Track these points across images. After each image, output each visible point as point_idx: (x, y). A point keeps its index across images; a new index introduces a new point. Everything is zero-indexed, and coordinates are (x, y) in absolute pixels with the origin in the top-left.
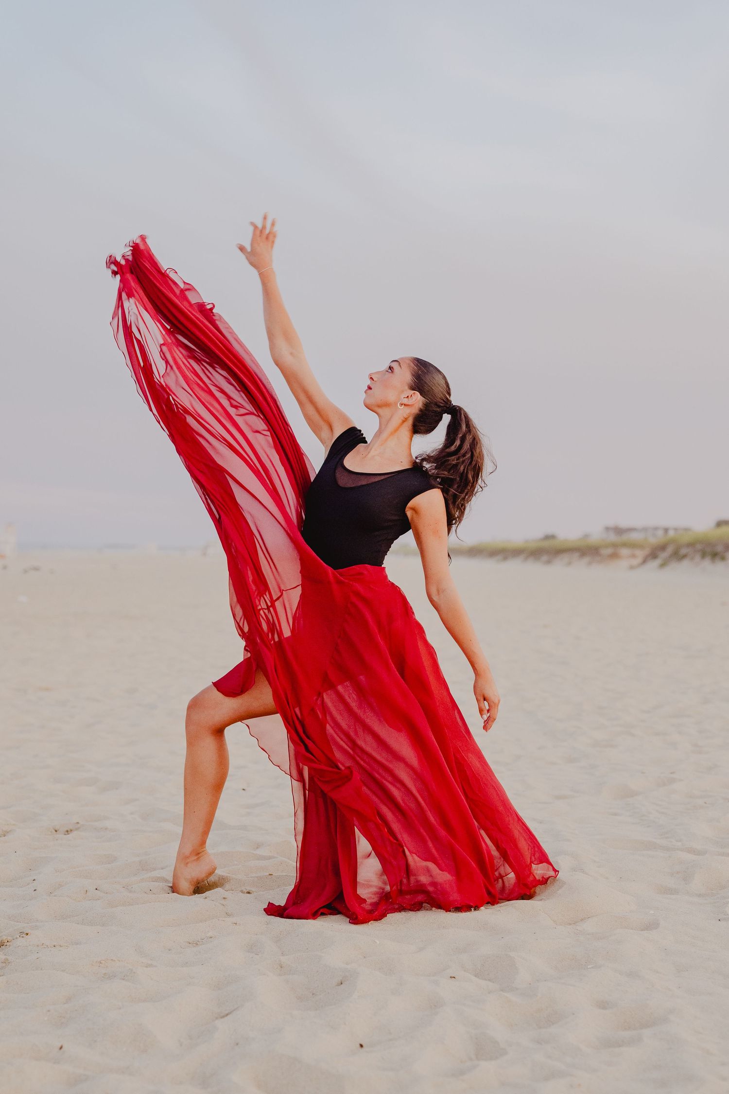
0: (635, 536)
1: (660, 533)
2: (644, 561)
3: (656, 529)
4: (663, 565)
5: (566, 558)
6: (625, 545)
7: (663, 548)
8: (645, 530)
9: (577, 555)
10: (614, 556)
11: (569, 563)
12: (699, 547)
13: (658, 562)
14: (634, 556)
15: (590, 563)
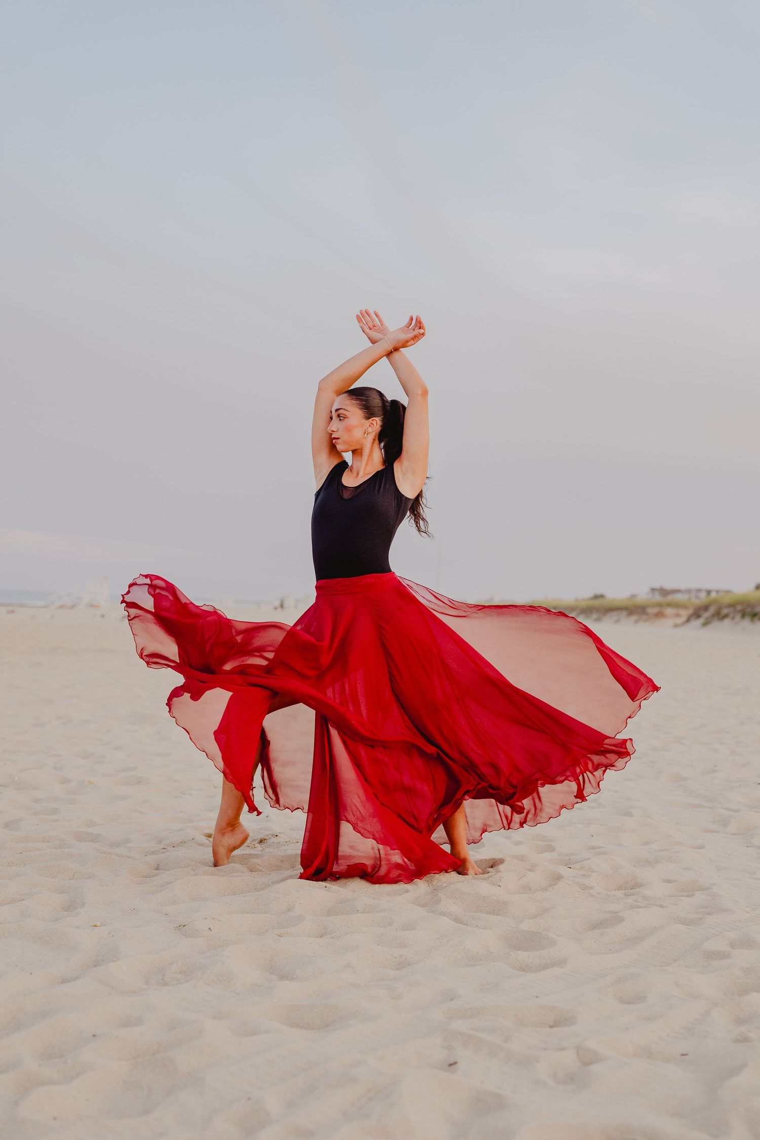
0: (678, 597)
1: (703, 595)
2: (688, 620)
3: (699, 590)
4: (705, 624)
5: (614, 616)
6: (669, 605)
7: (706, 608)
8: (689, 591)
9: (625, 613)
10: (660, 615)
11: (618, 621)
12: (739, 608)
13: (701, 621)
14: (678, 615)
15: (636, 622)
